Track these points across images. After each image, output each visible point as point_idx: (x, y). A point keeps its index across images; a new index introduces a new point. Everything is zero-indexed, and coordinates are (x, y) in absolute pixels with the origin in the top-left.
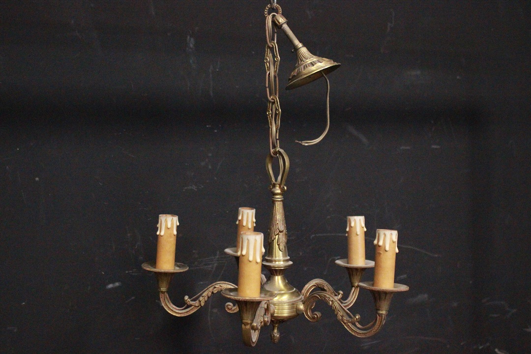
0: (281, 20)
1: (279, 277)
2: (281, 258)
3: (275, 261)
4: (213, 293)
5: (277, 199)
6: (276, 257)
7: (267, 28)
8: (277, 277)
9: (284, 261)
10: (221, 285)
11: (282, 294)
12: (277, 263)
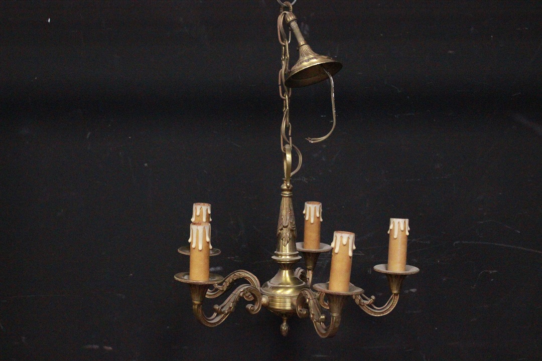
0: (290, 18)
1: (287, 271)
2: (288, 252)
3: (282, 255)
4: (233, 280)
5: (285, 195)
6: (282, 251)
7: (278, 27)
8: (284, 271)
9: (290, 256)
10: (240, 273)
11: (287, 288)
12: (283, 257)
